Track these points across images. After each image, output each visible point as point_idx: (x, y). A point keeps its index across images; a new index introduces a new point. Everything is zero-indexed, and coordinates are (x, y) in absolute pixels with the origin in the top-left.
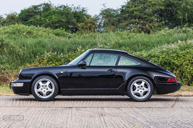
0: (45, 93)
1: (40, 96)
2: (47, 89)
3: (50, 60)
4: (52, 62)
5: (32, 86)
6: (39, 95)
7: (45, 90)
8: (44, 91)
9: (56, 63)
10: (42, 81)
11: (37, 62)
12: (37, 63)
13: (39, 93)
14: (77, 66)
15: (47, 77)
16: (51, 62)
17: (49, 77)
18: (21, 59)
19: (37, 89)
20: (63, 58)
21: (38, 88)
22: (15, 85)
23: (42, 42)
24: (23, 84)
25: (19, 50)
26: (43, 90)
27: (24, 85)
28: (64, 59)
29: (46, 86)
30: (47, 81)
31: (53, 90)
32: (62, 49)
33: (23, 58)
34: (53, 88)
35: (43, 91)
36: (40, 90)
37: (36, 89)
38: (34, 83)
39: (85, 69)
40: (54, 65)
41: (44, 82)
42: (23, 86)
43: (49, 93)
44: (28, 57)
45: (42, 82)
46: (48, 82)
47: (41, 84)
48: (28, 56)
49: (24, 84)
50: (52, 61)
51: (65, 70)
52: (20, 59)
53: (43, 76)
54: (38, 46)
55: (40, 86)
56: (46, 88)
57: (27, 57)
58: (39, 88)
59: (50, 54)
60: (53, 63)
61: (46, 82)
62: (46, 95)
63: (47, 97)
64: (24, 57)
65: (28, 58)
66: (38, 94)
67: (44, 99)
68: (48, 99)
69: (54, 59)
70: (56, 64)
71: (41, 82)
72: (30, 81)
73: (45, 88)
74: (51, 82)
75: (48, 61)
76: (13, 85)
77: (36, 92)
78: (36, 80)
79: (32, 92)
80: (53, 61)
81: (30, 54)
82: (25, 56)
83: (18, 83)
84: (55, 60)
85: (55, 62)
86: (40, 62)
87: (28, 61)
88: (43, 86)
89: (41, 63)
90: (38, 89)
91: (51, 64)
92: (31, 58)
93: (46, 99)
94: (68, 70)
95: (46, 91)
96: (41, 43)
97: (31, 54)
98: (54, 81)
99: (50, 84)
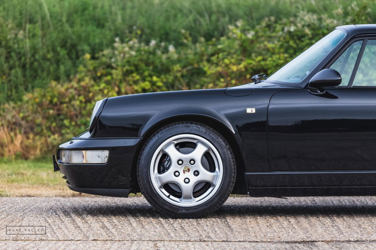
0: (187, 188)
1: (171, 197)
2: (197, 173)
3: (133, 68)
4: (141, 74)
5: (142, 161)
6: (167, 194)
7: (190, 175)
8: (186, 180)
9: (155, 79)
10: (176, 142)
11: (86, 75)
12: (87, 81)
13: (167, 186)
14: (306, 87)
15: (194, 127)
16: (137, 77)
17: (203, 130)
18: (24, 67)
19: (160, 172)
20: (179, 61)
21: (162, 169)
22: (77, 159)
23: (91, 8)
24: (106, 153)
25: (16, 35)
26: (182, 176)
27: (110, 158)
28: (182, 64)
29: (192, 162)
30: (195, 142)
31: (217, 177)
32: (162, 32)
33: (32, 64)
34: (217, 169)
35: (180, 180)
36: (168, 176)
37: (154, 174)
38: (147, 149)
39: (335, 97)
40: (147, 85)
41: (186, 146)
42: (106, 160)
43: (202, 187)
44: (48, 60)
45: (176, 145)
46: (199, 146)
47: (173, 153)
48: (49, 56)
49: (110, 154)
50: (141, 71)
51: (264, 103)
52: (19, 66)
53: (181, 126)
54: (78, 20)
55: (170, 160)
56: (193, 168)
57: (45, 58)
58: (168, 169)
59: (131, 48)
60: (144, 80)
61: (193, 146)
62: (194, 193)
63: (195, 202)
64: (35, 60)
65: (48, 63)
66: (163, 190)
67: (184, 211)
68: (200, 209)
69: (147, 64)
70: (153, 84)
71: (172, 147)
72: (131, 142)
73: (189, 170)
74: (210, 148)
75: (127, 73)
76: (70, 157)
77: (156, 185)
78: (155, 139)
79: (140, 183)
80: (144, 71)
81: (54, 50)
82: (37, 57)
83: (89, 153)
84: (151, 68)
85: (151, 76)
86: (99, 74)
87: (49, 72)
88: (180, 162)
89: (100, 78)
90: (164, 172)
91: (136, 82)
92: (58, 62)
93: (191, 211)
94: (273, 101)
95: (194, 180)
96: (87, 12)
97: (59, 49)
98: (223, 143)
99: (207, 155)
